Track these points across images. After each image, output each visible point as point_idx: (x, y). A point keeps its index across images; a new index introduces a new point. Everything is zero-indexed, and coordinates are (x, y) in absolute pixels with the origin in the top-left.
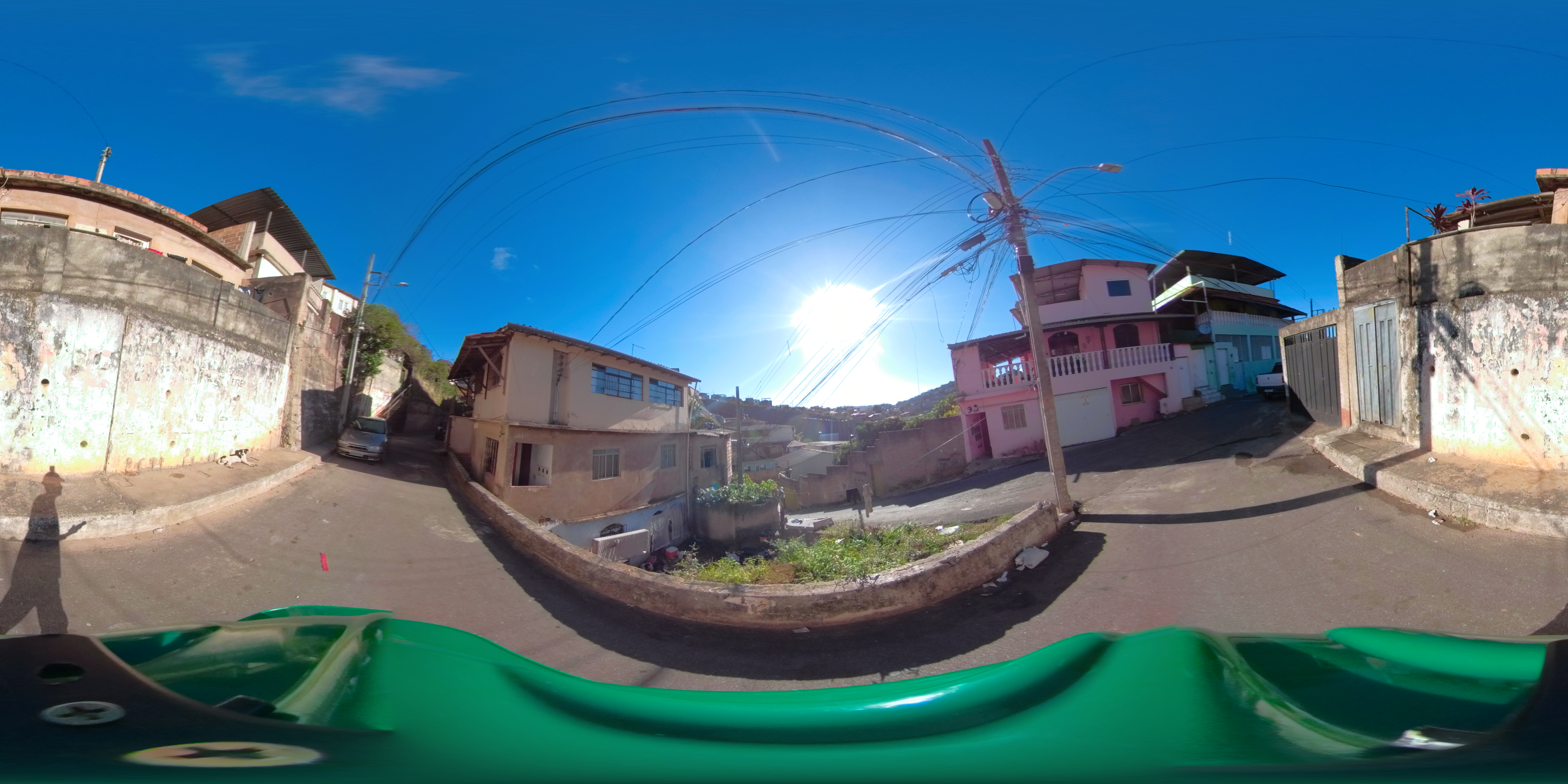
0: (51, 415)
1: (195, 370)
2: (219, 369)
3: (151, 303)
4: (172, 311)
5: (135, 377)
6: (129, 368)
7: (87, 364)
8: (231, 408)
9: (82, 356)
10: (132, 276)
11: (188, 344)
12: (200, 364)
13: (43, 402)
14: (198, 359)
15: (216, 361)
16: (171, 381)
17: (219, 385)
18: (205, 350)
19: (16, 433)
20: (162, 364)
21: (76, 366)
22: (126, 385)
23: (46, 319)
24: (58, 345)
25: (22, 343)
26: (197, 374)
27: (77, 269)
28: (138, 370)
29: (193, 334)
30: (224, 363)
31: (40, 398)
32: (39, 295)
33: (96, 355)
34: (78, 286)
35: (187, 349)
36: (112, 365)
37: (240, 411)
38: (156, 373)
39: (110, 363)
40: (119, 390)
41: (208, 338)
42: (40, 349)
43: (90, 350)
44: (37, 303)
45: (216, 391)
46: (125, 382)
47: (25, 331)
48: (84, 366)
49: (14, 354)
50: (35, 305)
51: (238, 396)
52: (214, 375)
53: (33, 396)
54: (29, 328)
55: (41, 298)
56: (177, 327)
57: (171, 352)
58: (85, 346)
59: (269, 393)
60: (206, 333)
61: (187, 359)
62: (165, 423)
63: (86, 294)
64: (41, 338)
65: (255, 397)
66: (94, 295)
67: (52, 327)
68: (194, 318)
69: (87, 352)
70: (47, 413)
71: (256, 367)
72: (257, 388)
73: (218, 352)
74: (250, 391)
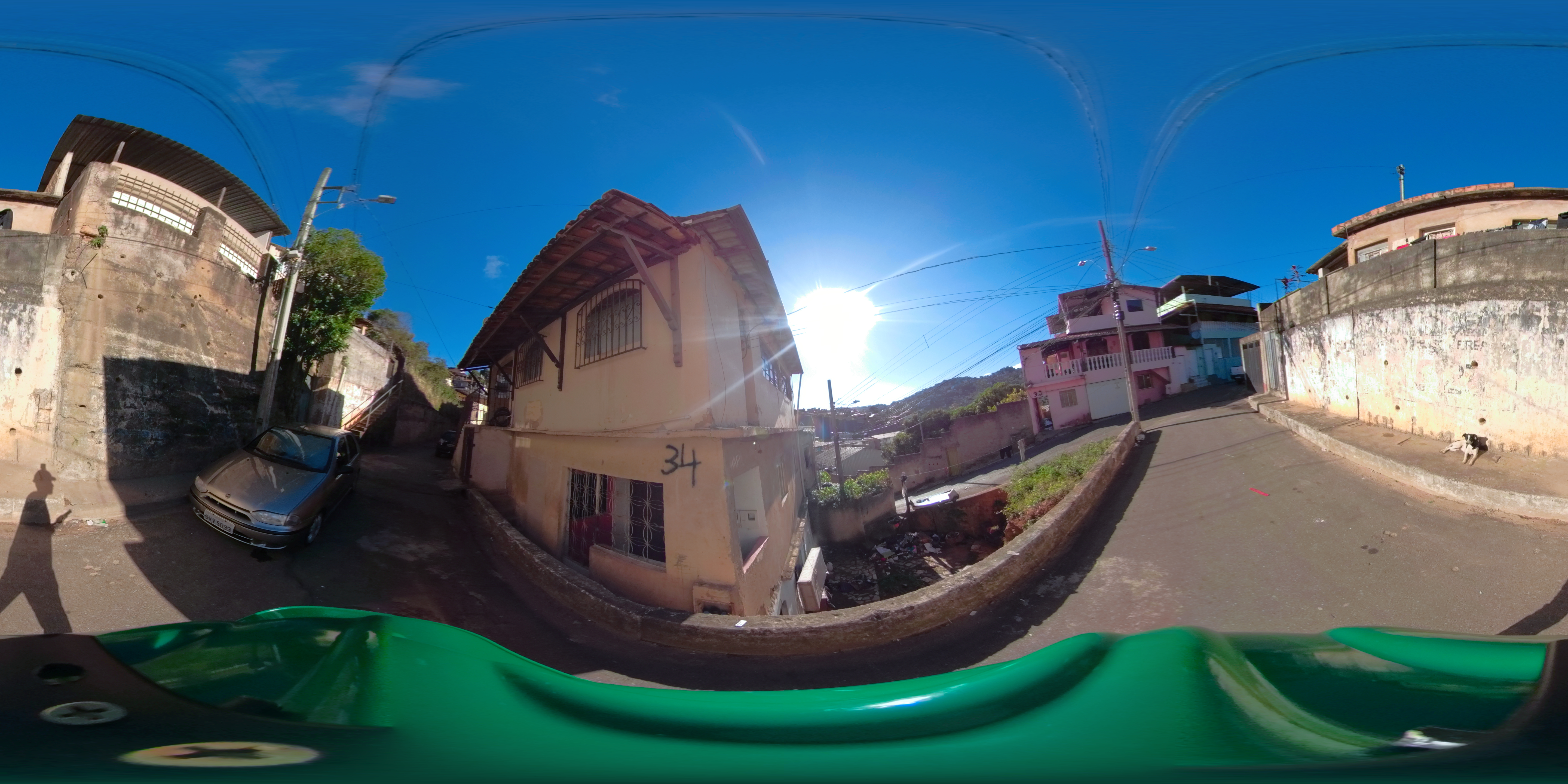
2: (1433, 333)
3: (1367, 299)
4: (1381, 297)
5: (1364, 353)
7: (1342, 349)
8: (1465, 379)
12: (1409, 333)
14: (1407, 328)
15: (1427, 325)
16: (1386, 352)
17: (1437, 351)
18: (1411, 318)
21: (1338, 352)
28: (1365, 348)
30: (1439, 324)
33: (1344, 344)
35: (1395, 322)
37: (1482, 383)
44: (1321, 322)
45: (1433, 359)
51: (1475, 364)
52: (1429, 340)
59: (1557, 358)
60: (1412, 301)
61: (1397, 331)
65: (1516, 364)
66: (1341, 308)
67: (1327, 333)
68: (1402, 292)
71: (1507, 318)
72: (1517, 350)
73: (1428, 315)
74: (1500, 355)
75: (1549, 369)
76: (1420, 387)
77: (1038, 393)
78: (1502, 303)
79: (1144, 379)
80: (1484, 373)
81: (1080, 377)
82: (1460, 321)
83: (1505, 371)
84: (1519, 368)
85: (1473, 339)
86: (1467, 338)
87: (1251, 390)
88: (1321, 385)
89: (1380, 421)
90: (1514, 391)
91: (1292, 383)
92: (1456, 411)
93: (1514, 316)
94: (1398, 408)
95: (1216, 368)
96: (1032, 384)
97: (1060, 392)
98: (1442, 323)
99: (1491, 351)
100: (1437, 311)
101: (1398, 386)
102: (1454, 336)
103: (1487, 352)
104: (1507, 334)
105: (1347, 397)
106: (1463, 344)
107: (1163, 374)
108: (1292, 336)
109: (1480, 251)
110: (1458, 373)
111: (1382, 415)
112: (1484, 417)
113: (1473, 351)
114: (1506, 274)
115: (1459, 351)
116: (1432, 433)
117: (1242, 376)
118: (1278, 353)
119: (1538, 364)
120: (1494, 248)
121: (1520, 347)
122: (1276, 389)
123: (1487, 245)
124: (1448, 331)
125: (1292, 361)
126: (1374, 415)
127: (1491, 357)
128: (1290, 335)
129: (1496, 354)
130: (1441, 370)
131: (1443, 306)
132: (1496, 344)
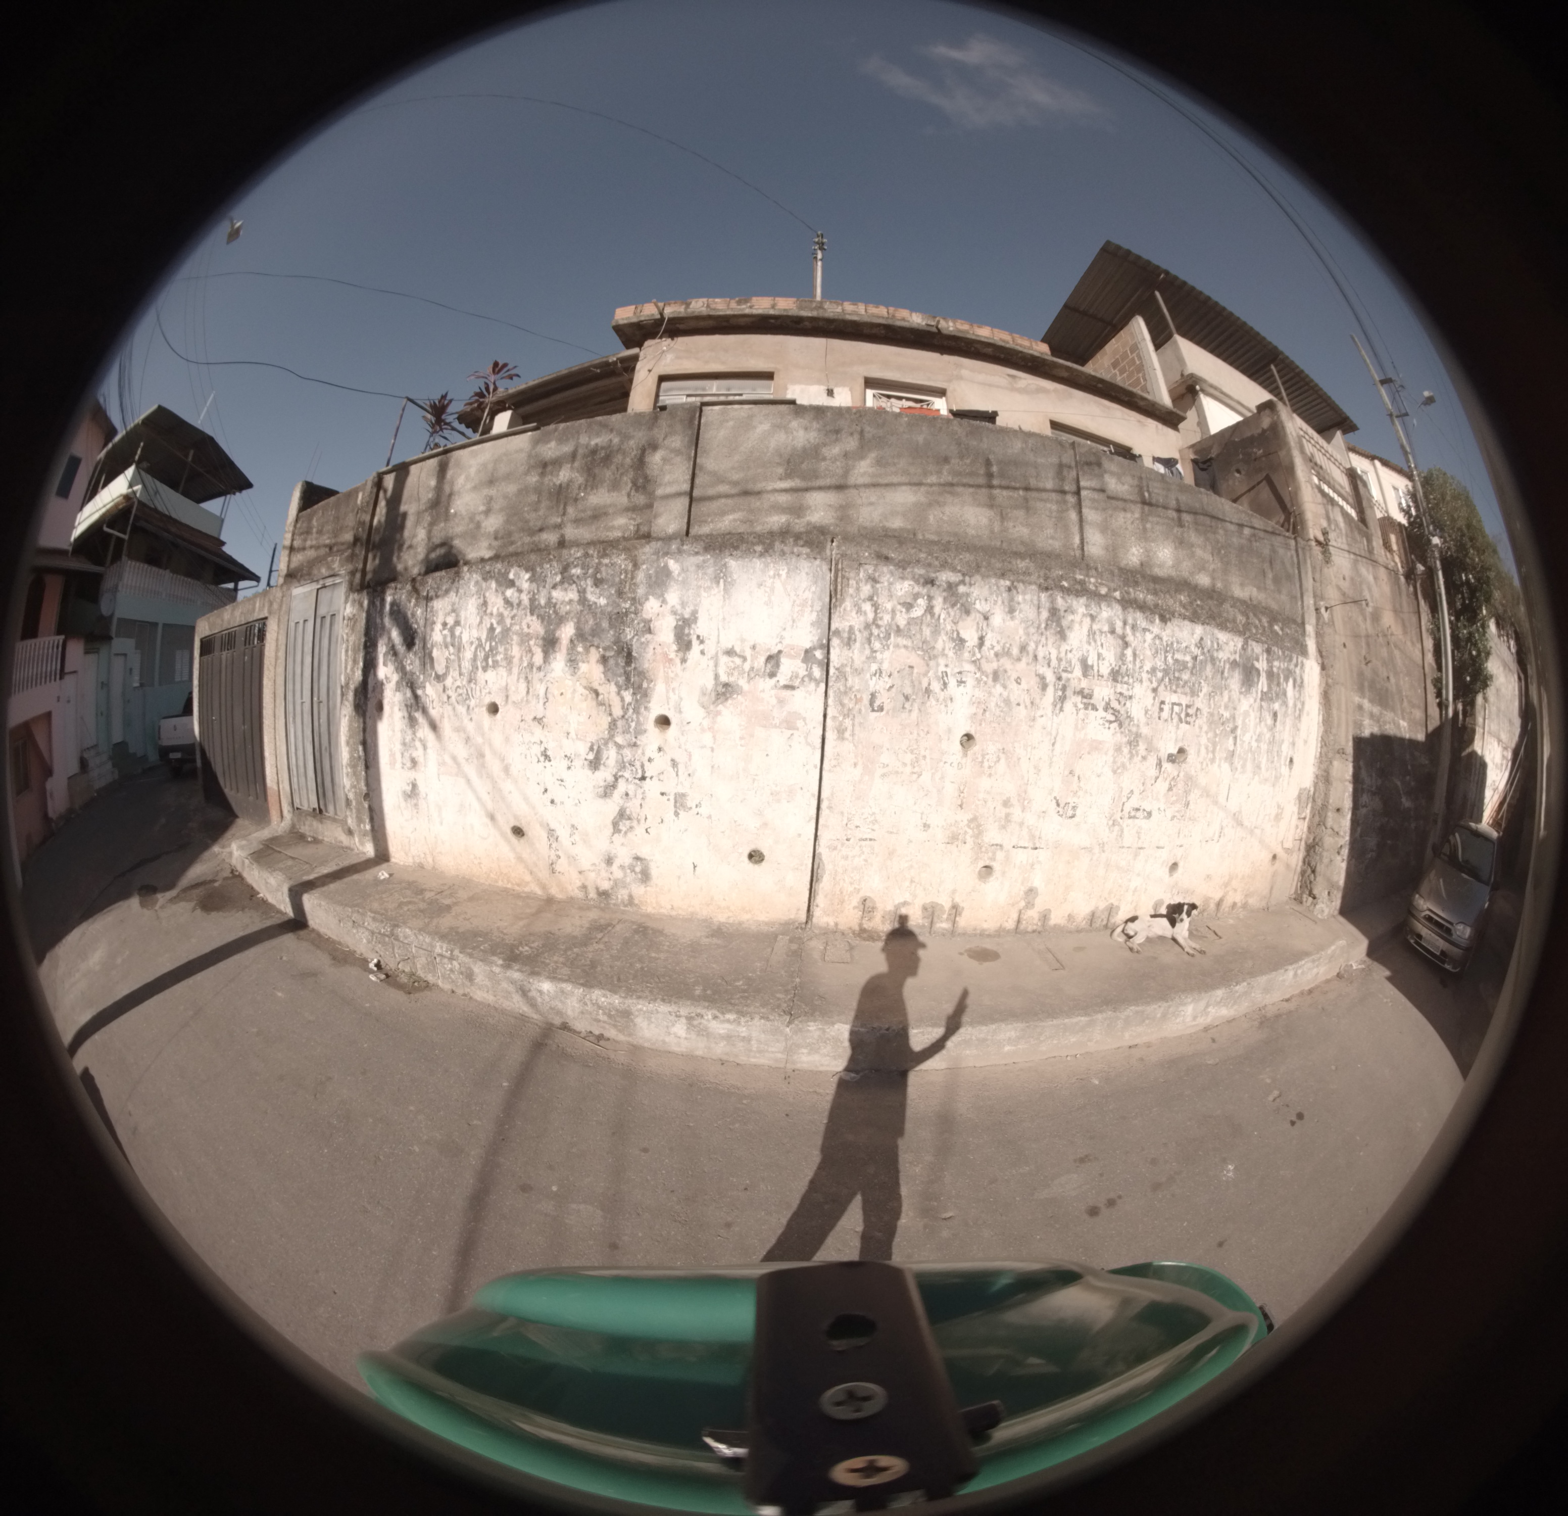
0: (681, 790)
1: (1042, 678)
2: (1115, 676)
3: (897, 523)
4: (955, 534)
5: (872, 703)
6: (853, 681)
7: (750, 679)
8: (1162, 786)
9: (738, 661)
10: (840, 471)
11: (1011, 611)
12: (1054, 663)
13: (661, 763)
14: (1048, 648)
15: (1104, 652)
16: (973, 710)
17: (1119, 719)
18: (1065, 623)
19: (615, 824)
20: (942, 668)
21: (726, 685)
22: (848, 722)
23: (658, 591)
24: (684, 643)
25: (615, 643)
26: (1050, 690)
27: (720, 479)
28: (879, 685)
29: (1021, 586)
30: (1130, 658)
31: (655, 755)
32: (642, 546)
33: (770, 658)
34: (723, 513)
35: (1011, 624)
36: (810, 676)
37: (1187, 793)
38: (928, 691)
39: (802, 672)
40: (830, 736)
41: (1067, 591)
42: (649, 654)
43: (754, 647)
44: (640, 561)
45: (1109, 736)
46: (846, 716)
47: (619, 619)
48: (742, 682)
49: (600, 668)
50: (636, 566)
51: (1181, 751)
52: (1103, 692)
53: (640, 752)
54: (626, 614)
55: (647, 551)
56: (972, 570)
57: (963, 635)
58: (743, 640)
59: (1272, 742)
60: (1062, 578)
61: (1015, 651)
62: (964, 817)
63: (742, 529)
64: (650, 631)
65: (1233, 754)
66: (758, 528)
67: (669, 607)
68: (1022, 543)
69: (748, 653)
70: (672, 788)
71: (1227, 666)
72: (1236, 728)
73: (1106, 628)
74: (1216, 735)
76: (1067, 810)
78: (1223, 636)
80: (1193, 773)
82: (1166, 657)
83: (1219, 766)
84: (1232, 760)
85: (1185, 701)
86: (1174, 698)
90: (1224, 803)
93: (1232, 664)
98: (1135, 655)
100: (1125, 623)
102: (1155, 690)
103: (1201, 728)
104: (1224, 696)
106: (1166, 708)
110: (1153, 772)
112: (1178, 859)
113: (1183, 726)
119: (1254, 753)
121: (1236, 722)
124: (1145, 676)
127: (1204, 740)
129: (1210, 735)
130: (1123, 766)
131: (1139, 615)
132: (1212, 714)
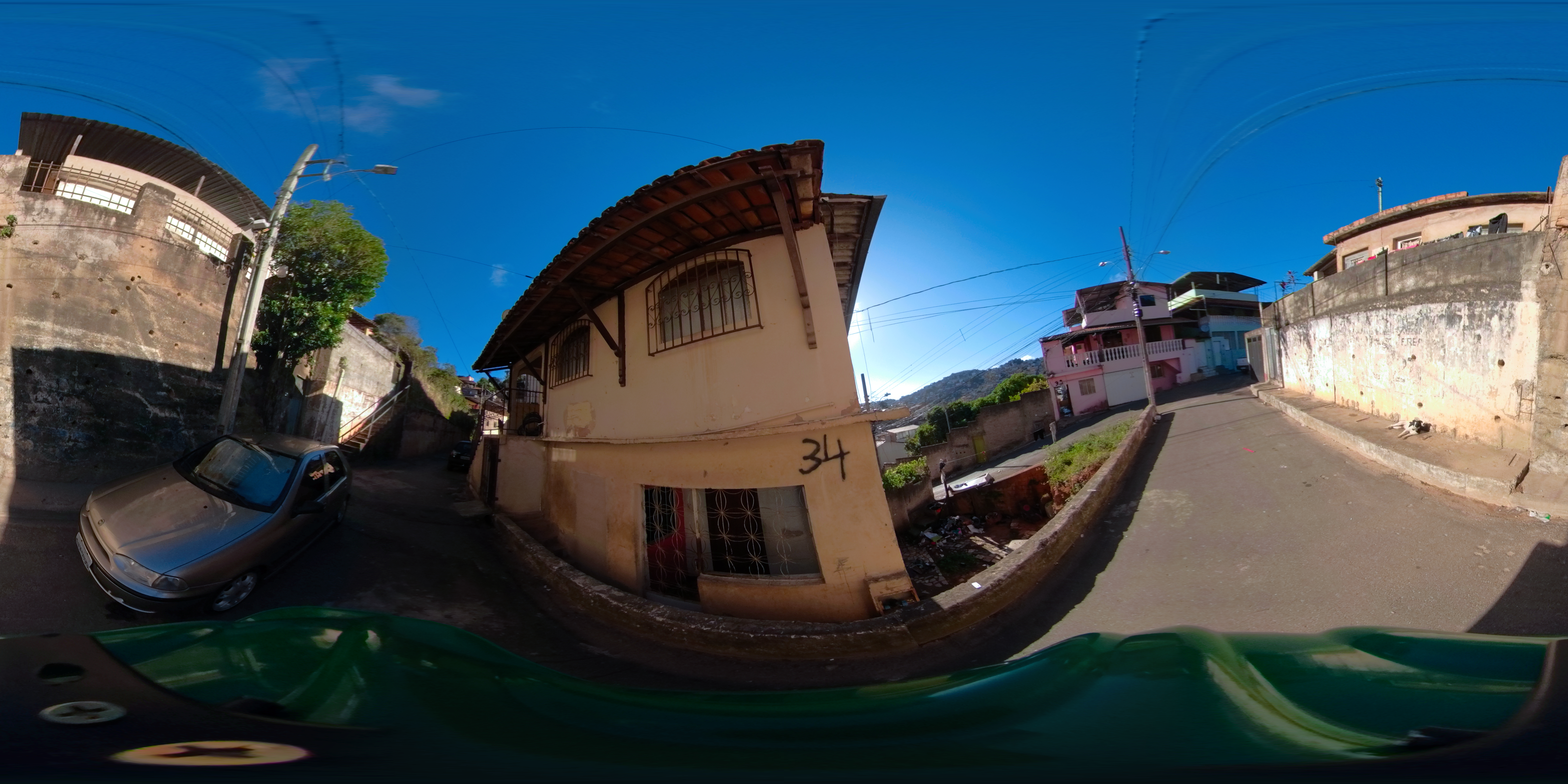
5: (1338, 349)
8: (1407, 370)
12: (1369, 332)
16: (1354, 348)
17: (1387, 347)
18: (1371, 320)
20: (1348, 339)
26: (1369, 341)
35: (1359, 324)
37: (1419, 374)
41: (1371, 310)
45: (1383, 352)
51: (1414, 356)
52: (1382, 338)
57: (1350, 329)
59: (1476, 351)
60: (1370, 306)
61: (1361, 331)
65: (1443, 357)
71: (1436, 318)
72: (1444, 345)
73: (1381, 318)
74: (1431, 349)
75: (1469, 361)
76: (1377, 376)
77: (1060, 383)
78: (1433, 306)
79: (1158, 369)
80: (1420, 365)
81: (1098, 368)
82: (1403, 323)
83: (1435, 363)
84: (1446, 360)
85: (1412, 337)
86: (1408, 336)
87: (1255, 380)
88: (1308, 375)
89: (1350, 404)
90: (1442, 380)
91: (1287, 373)
92: (1402, 396)
93: (1442, 316)
94: (1362, 393)
95: (1223, 360)
96: (1053, 374)
97: (1080, 381)
98: (1391, 324)
99: (1425, 346)
100: (1387, 315)
101: (1362, 376)
102: (1399, 335)
103: (1422, 347)
104: (1436, 331)
105: (1327, 385)
106: (1405, 341)
107: (1174, 365)
108: (1287, 333)
109: (1417, 263)
110: (1402, 365)
111: (1351, 399)
112: (1421, 402)
113: (1412, 346)
114: (1437, 281)
115: (1403, 347)
116: (1385, 414)
117: (1247, 366)
118: (1277, 347)
119: (1460, 357)
120: (1428, 259)
121: (1446, 342)
122: (1275, 379)
123: (1423, 257)
124: (1395, 331)
125: (1287, 354)
126: (1346, 400)
127: (1425, 352)
128: (1285, 332)
129: (1428, 349)
130: (1391, 362)
131: (1392, 310)
132: (1428, 341)
